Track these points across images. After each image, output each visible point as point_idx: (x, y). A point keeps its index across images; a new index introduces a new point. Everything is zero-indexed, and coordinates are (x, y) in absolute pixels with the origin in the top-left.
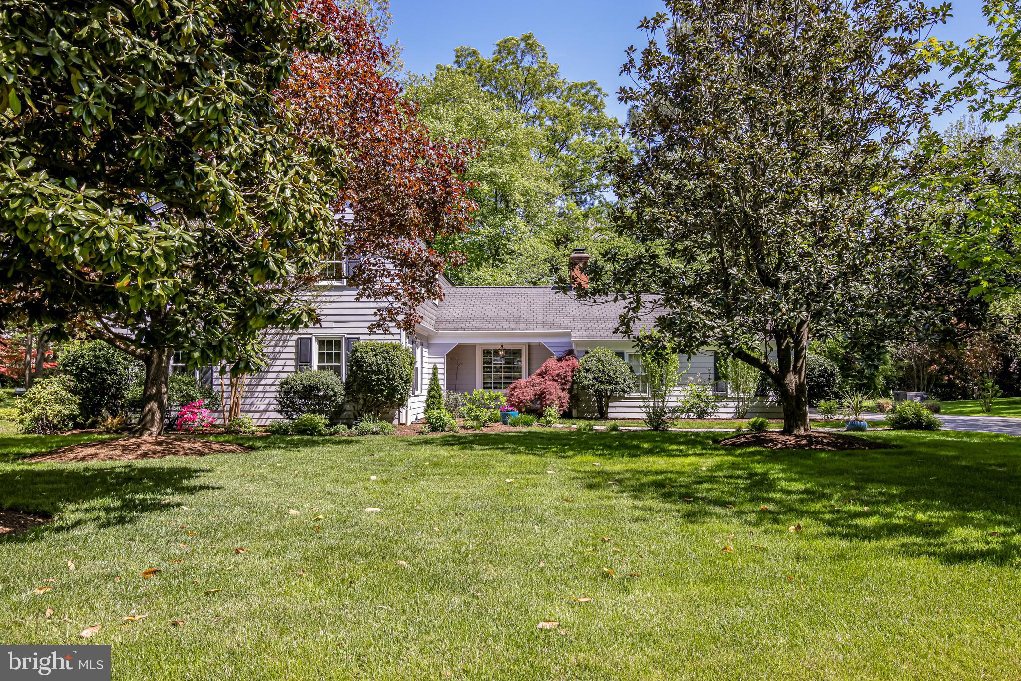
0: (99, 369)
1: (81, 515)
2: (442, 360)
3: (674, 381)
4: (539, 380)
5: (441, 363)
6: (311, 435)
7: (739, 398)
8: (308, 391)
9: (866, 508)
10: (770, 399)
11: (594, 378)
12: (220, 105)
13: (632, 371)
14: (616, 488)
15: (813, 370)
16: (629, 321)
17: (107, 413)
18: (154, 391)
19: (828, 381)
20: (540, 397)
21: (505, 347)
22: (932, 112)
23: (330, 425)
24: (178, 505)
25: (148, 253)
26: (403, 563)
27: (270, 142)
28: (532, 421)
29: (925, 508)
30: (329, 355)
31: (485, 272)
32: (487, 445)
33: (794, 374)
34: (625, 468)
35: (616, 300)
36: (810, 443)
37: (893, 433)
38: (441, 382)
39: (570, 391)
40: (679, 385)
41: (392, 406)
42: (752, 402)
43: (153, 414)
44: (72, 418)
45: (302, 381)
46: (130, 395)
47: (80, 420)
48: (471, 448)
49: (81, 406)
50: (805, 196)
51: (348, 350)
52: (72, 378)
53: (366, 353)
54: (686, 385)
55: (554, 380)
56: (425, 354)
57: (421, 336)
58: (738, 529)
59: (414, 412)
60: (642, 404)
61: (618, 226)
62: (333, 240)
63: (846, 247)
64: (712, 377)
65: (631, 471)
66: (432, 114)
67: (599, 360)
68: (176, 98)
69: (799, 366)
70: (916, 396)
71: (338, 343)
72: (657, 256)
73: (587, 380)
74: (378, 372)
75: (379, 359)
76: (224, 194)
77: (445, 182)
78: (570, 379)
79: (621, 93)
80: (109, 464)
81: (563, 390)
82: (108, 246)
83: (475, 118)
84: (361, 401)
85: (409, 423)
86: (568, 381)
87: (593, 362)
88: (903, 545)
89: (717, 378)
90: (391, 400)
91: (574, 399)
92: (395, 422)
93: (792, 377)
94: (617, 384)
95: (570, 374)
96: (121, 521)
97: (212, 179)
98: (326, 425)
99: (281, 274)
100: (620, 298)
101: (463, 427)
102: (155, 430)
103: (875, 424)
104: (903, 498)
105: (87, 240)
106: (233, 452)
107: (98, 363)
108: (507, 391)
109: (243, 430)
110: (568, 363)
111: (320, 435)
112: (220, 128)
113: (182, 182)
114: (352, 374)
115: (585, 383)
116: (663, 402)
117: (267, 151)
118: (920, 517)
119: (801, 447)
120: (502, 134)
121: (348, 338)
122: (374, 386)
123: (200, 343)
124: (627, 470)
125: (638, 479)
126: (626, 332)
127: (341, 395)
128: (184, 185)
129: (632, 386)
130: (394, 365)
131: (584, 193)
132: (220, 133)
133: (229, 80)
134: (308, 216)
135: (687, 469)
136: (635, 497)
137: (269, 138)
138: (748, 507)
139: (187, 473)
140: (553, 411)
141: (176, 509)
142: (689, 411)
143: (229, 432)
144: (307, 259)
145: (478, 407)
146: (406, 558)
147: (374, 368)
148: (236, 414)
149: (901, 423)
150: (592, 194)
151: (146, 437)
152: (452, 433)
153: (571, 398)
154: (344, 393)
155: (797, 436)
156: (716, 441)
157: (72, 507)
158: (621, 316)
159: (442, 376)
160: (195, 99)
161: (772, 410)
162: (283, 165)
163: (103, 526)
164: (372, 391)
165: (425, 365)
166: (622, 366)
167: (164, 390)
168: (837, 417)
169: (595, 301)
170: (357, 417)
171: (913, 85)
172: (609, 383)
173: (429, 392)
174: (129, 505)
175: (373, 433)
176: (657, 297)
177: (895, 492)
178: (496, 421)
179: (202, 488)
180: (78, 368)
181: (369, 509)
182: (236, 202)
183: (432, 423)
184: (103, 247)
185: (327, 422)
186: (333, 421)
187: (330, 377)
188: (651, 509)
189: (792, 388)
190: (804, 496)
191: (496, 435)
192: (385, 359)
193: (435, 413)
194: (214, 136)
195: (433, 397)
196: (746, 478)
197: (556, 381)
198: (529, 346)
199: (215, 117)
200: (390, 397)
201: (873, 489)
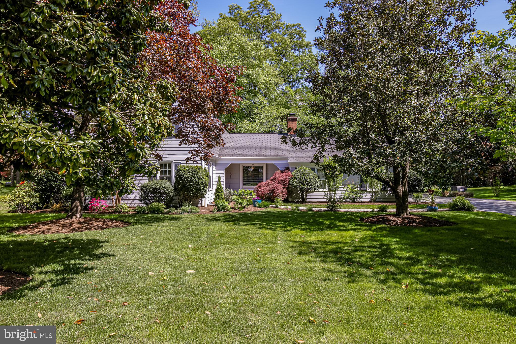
0: (49, 179)
1: (42, 277)
2: (223, 172)
3: (340, 183)
4: (272, 183)
5: (222, 174)
6: (157, 213)
7: (373, 192)
8: (156, 191)
9: (440, 270)
10: (388, 192)
11: (300, 182)
12: (110, 75)
13: (319, 178)
14: (313, 254)
15: (410, 178)
16: (318, 157)
17: (54, 201)
18: (77, 195)
19: (418, 184)
20: (273, 191)
21: (255, 165)
22: (476, 51)
23: (167, 208)
24: (92, 268)
25: (75, 156)
26: (208, 312)
27: (137, 88)
28: (269, 205)
29: (469, 271)
30: (166, 171)
31: (245, 124)
32: (246, 222)
33: (402, 186)
34: (317, 239)
35: (312, 147)
36: (409, 222)
37: (451, 213)
38: (222, 183)
39: (288, 188)
40: (343, 185)
41: (198, 197)
42: (379, 194)
43: (77, 207)
44: (36, 204)
45: (152, 186)
46: (65, 192)
47: (40, 205)
48: (238, 224)
49: (40, 198)
50: (411, 98)
51: (175, 169)
52: (35, 184)
53: (184, 171)
54: (346, 185)
55: (279, 183)
56: (214, 169)
57: (212, 161)
58: (376, 286)
59: (209, 199)
60: (324, 194)
61: (313, 110)
62: (169, 131)
63: (431, 124)
64: (359, 181)
65: (320, 241)
66: (217, 42)
67: (302, 173)
68: (88, 71)
69: (404, 182)
70: (461, 188)
71: (170, 165)
72: (333, 126)
73: (296, 183)
74: (191, 181)
75: (191, 174)
76: (114, 121)
77: (225, 88)
78: (287, 182)
79: (315, 41)
80: (56, 236)
81: (284, 188)
82: (54, 156)
83: (239, 44)
84: (182, 195)
85: (206, 206)
86: (286, 183)
87: (299, 174)
88: (461, 299)
89: (362, 181)
90: (197, 195)
91: (290, 192)
92: (199, 205)
93: (401, 188)
94: (311, 185)
95: (287, 180)
96: (64, 282)
97: (107, 114)
98: (165, 208)
99: (143, 155)
100: (314, 146)
101: (233, 208)
102: (78, 215)
103: (441, 206)
104: (458, 263)
105: (44, 153)
106: (118, 226)
107: (48, 176)
108: (255, 187)
109: (123, 211)
110: (287, 174)
111: (162, 213)
112: (110, 86)
113: (91, 108)
114: (177, 182)
115: (295, 185)
116: (335, 193)
117: (135, 94)
118: (468, 277)
119: (405, 224)
120: (253, 53)
121: (175, 163)
122: (189, 188)
123: (101, 185)
124: (318, 241)
125: (324, 248)
126: (317, 163)
127: (172, 192)
128: (92, 110)
129: (319, 186)
130: (199, 177)
131: (294, 81)
132: (110, 88)
133: (115, 61)
134: (157, 125)
135: (348, 240)
136: (323, 261)
137: (136, 86)
138: (380, 269)
139: (96, 243)
140: (279, 199)
141: (91, 271)
142: (347, 198)
143: (115, 212)
144: (156, 142)
145: (241, 198)
146: (209, 310)
147: (189, 179)
148: (119, 203)
149: (454, 207)
150: (299, 82)
151: (74, 219)
152: (228, 212)
153: (288, 192)
154: (173, 191)
155: (403, 218)
156: (362, 219)
157: (38, 270)
158: (314, 155)
159: (223, 181)
160: (97, 71)
161: (389, 198)
162: (143, 99)
163: (54, 286)
164: (188, 191)
165: (214, 175)
166: (314, 176)
167: (82, 195)
168: (422, 201)
169: (301, 148)
170: (180, 203)
171: (466, 38)
172: (307, 185)
173: (216, 190)
174: (67, 270)
175: (188, 213)
176: (333, 146)
177: (454, 259)
178: (250, 205)
179: (104, 255)
180: (38, 179)
181: (189, 271)
182: (120, 124)
183: (218, 207)
184: (52, 156)
185: (165, 206)
186: (168, 207)
187: (166, 183)
188: (331, 271)
189: (401, 193)
190: (408, 261)
191: (251, 214)
192: (194, 174)
193: (220, 202)
194: (108, 90)
195: (218, 192)
196: (379, 248)
197: (281, 183)
198: (267, 164)
199: (108, 81)
200: (197, 193)
201: (443, 257)
